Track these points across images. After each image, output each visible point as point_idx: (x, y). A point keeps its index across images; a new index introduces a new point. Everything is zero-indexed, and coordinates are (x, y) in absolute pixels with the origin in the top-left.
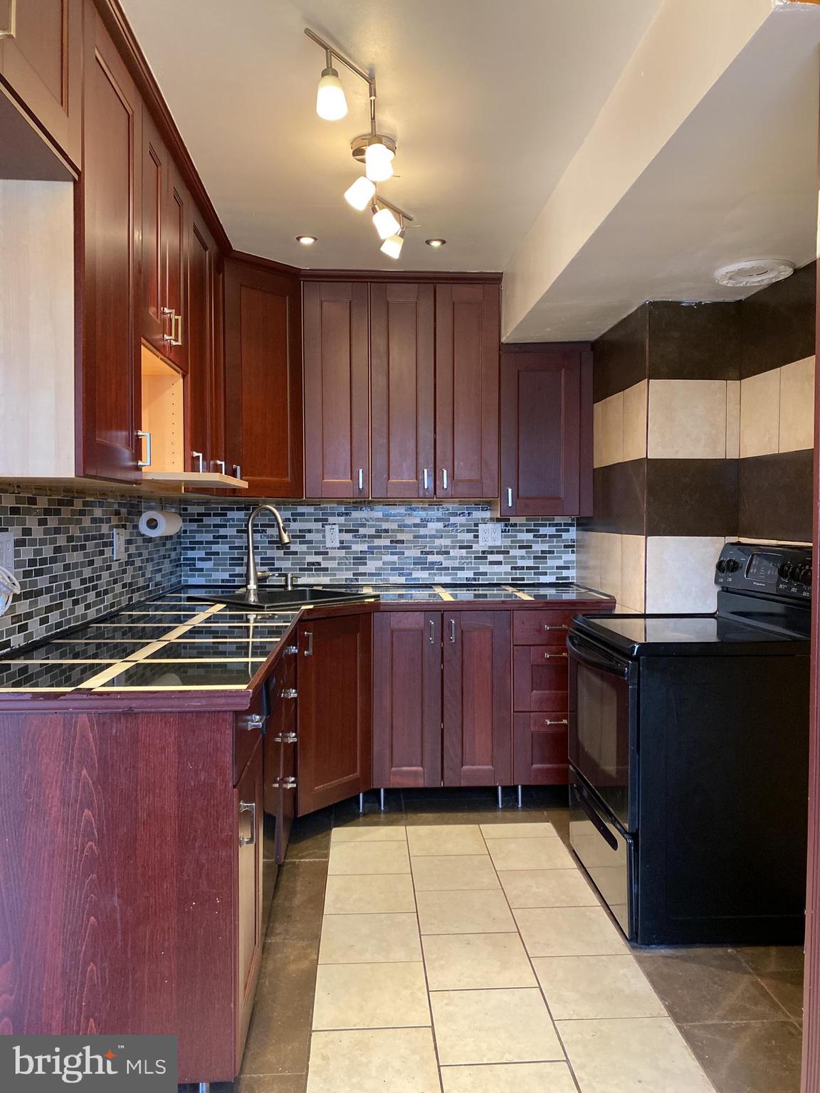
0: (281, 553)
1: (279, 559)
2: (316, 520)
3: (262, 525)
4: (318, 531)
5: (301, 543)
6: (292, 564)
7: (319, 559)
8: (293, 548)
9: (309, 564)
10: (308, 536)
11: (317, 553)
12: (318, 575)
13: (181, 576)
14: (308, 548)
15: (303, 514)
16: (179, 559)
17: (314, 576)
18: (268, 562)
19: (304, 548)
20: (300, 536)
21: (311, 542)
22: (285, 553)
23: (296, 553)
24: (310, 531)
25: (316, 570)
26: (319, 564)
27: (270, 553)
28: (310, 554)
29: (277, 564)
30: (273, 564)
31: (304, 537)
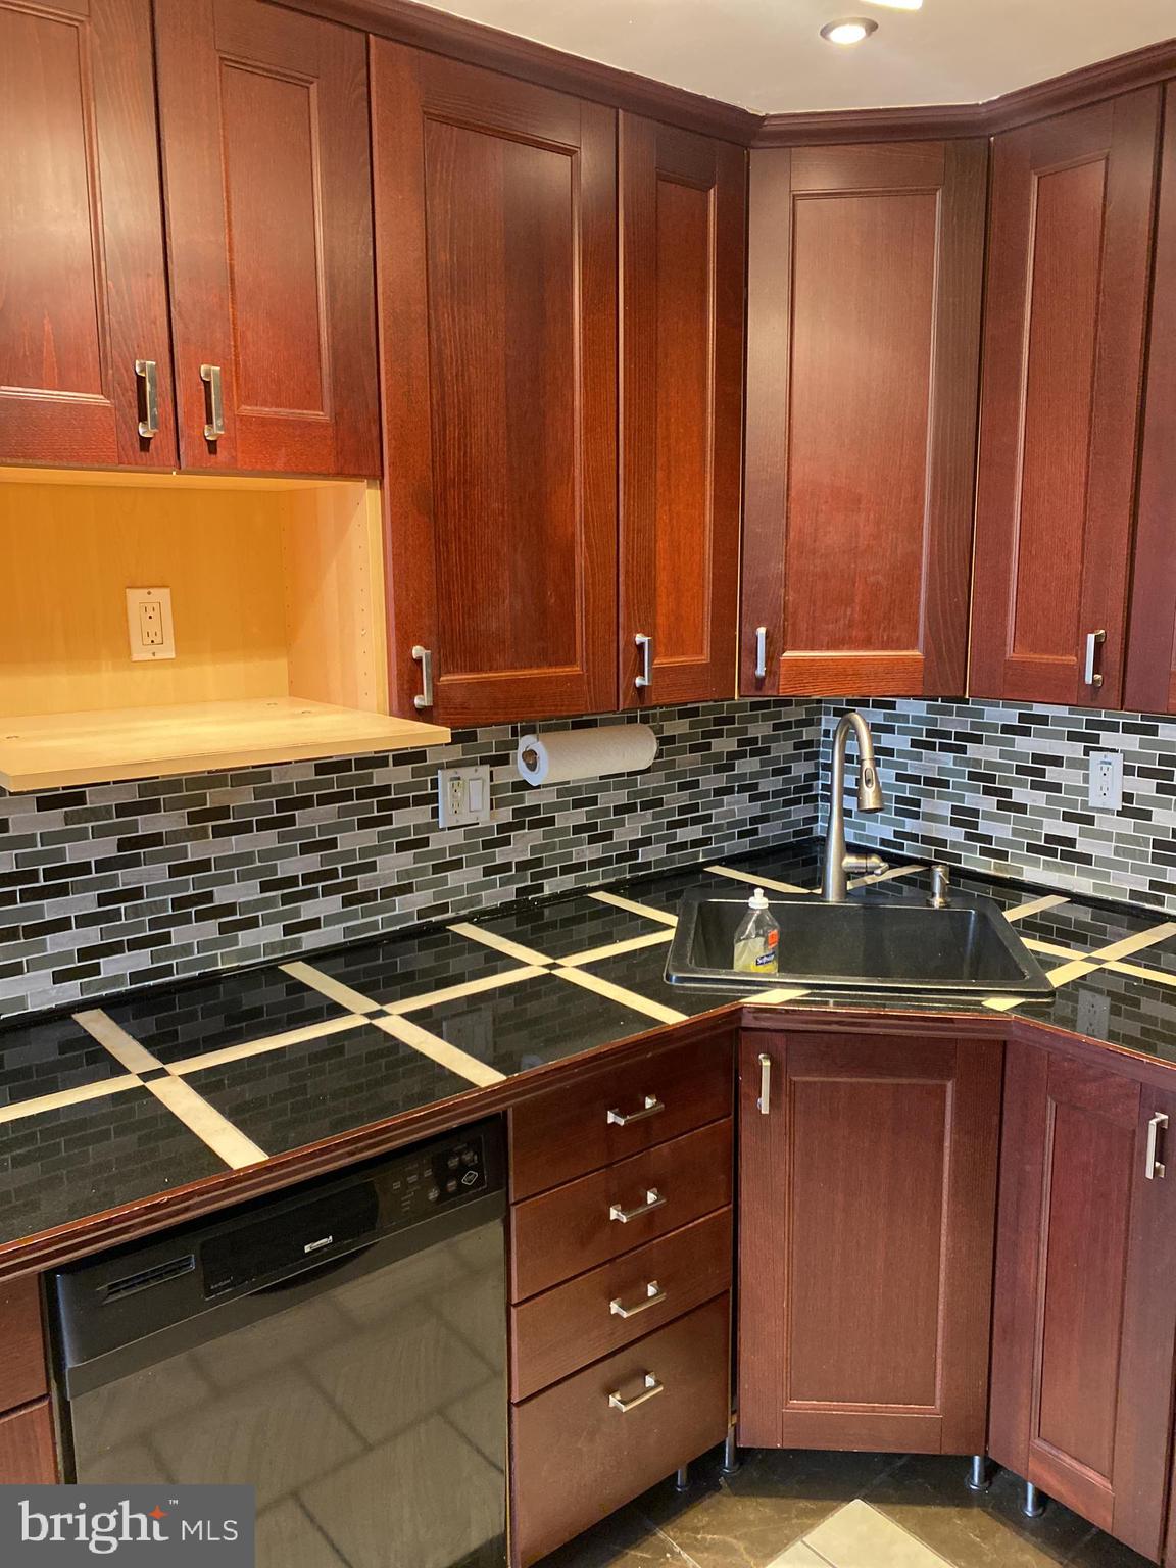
0: (990, 803)
1: (989, 816)
2: (1073, 737)
3: (960, 736)
4: (1074, 763)
5: (1035, 786)
6: (1015, 832)
7: (1070, 830)
8: (1019, 795)
9: (1049, 838)
10: (1052, 774)
11: (1068, 817)
12: (1070, 870)
13: (815, 819)
14: (1049, 800)
15: (1043, 719)
16: (809, 788)
17: (1057, 868)
18: (965, 818)
19: (1039, 799)
20: (1036, 769)
21: (1056, 787)
22: (1001, 806)
23: (1021, 808)
24: (1056, 761)
25: (1065, 856)
26: (1071, 842)
27: (972, 800)
28: (1052, 814)
29: (984, 827)
30: (975, 825)
31: (1042, 773)
